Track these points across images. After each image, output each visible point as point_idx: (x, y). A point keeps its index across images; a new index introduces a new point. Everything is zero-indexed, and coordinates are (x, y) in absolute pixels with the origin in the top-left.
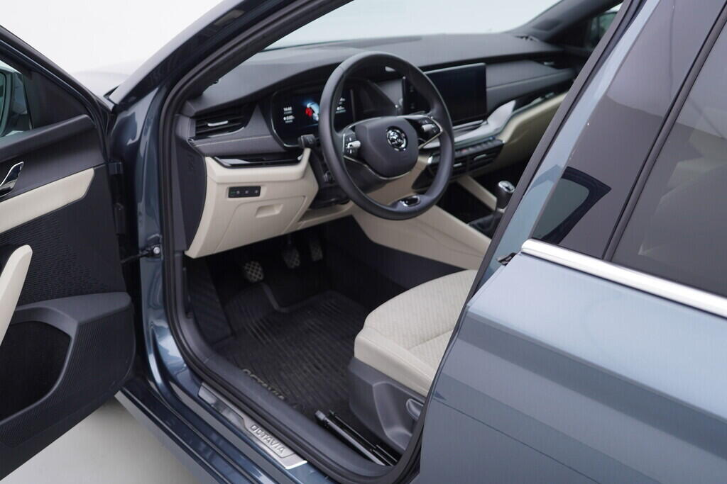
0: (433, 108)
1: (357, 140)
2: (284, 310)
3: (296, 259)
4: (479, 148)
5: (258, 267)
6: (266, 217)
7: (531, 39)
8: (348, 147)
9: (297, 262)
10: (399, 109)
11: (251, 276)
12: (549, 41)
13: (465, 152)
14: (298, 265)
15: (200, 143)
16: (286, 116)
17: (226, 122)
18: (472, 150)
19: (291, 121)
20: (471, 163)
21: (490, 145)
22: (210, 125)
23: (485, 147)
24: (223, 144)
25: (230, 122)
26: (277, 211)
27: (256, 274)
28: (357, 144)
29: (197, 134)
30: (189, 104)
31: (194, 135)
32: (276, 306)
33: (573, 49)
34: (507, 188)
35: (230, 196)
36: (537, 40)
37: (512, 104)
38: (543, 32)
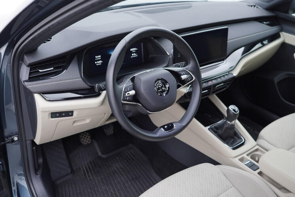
0: (189, 63)
1: (133, 90)
2: (104, 156)
3: (111, 130)
4: (219, 80)
5: (88, 135)
6: (81, 125)
7: (257, 7)
8: (126, 95)
9: (112, 132)
10: (171, 56)
11: (83, 141)
12: (268, 9)
13: (210, 83)
14: (112, 133)
15: (30, 85)
16: (97, 61)
17: (52, 68)
18: (214, 82)
19: (101, 64)
20: (213, 89)
21: (227, 78)
22: (40, 71)
23: (223, 79)
24: (46, 85)
25: (55, 68)
26: (88, 121)
27: (86, 140)
28: (132, 92)
29: (29, 78)
30: (25, 57)
31: (27, 79)
32: (100, 154)
33: (282, 15)
34: (234, 110)
35: (52, 117)
36: (261, 8)
37: (242, 50)
38: (265, 3)
